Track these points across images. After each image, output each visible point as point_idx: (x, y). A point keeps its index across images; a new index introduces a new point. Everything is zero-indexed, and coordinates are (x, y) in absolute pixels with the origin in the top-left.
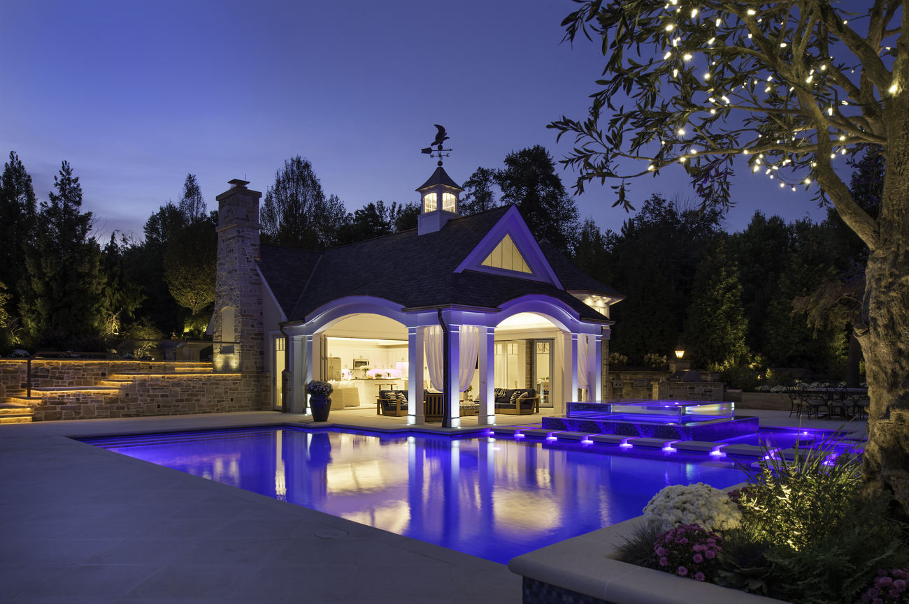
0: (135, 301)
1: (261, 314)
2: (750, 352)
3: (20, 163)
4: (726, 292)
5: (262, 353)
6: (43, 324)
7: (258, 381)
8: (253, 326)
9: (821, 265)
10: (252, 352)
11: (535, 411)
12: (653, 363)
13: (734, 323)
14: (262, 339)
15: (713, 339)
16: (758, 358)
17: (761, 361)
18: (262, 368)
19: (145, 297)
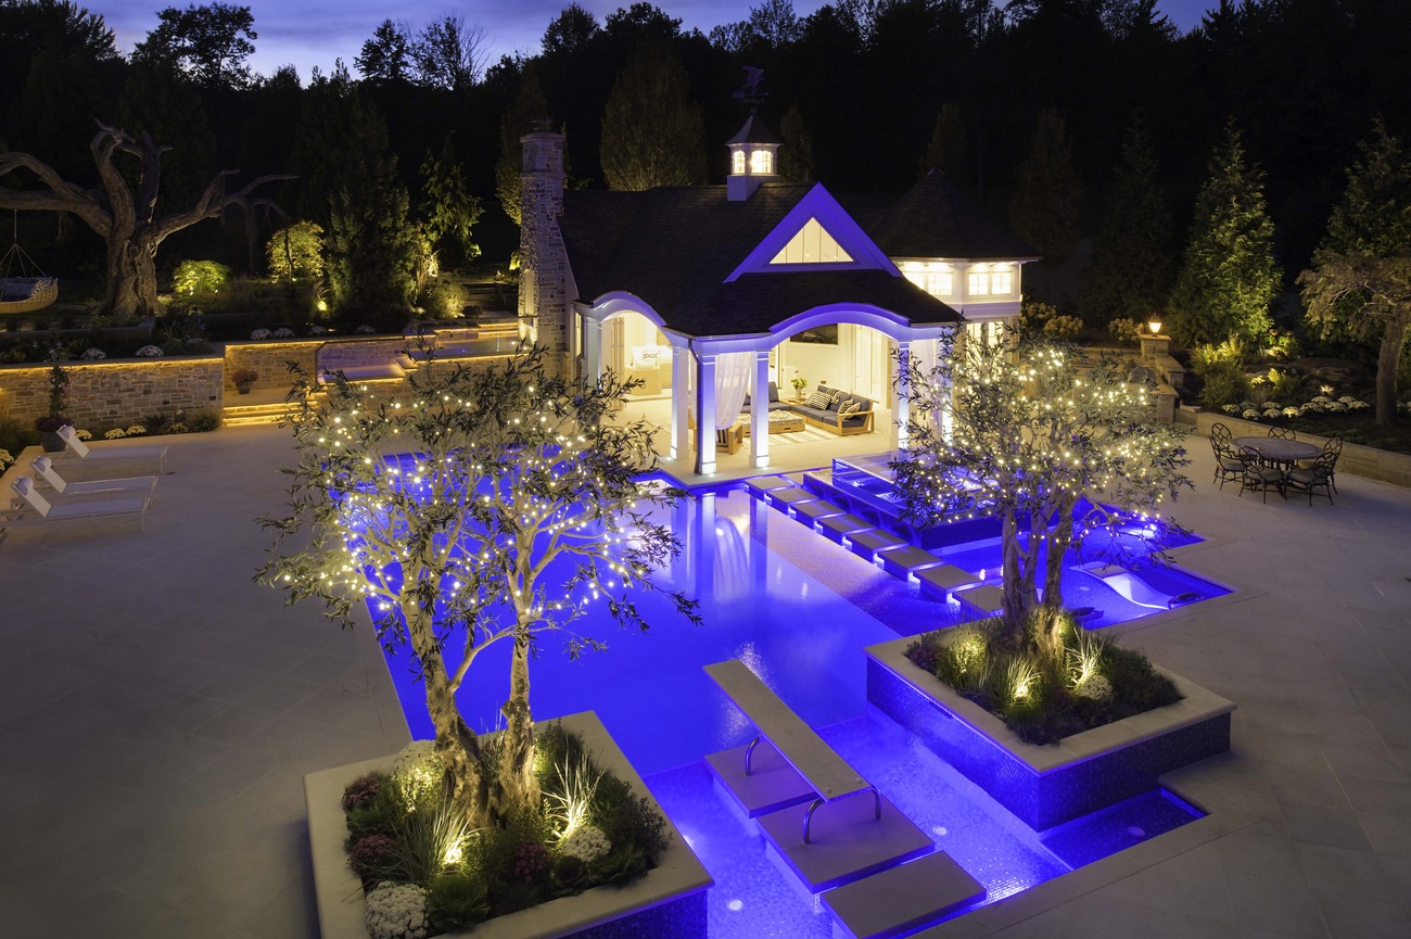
0: (470, 216)
1: (563, 280)
2: (1274, 327)
3: (345, 71)
4: (1236, 235)
5: (563, 327)
6: (347, 287)
7: (559, 360)
8: (552, 296)
9: (1392, 202)
10: (551, 327)
11: (869, 429)
12: (1119, 335)
13: (1250, 282)
14: (563, 311)
15: (1214, 306)
16: (1284, 341)
17: (1289, 345)
18: (564, 344)
19: (482, 211)
